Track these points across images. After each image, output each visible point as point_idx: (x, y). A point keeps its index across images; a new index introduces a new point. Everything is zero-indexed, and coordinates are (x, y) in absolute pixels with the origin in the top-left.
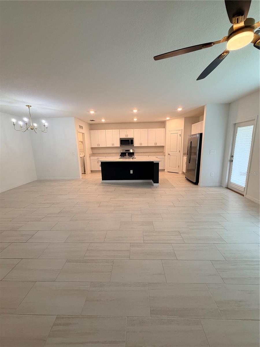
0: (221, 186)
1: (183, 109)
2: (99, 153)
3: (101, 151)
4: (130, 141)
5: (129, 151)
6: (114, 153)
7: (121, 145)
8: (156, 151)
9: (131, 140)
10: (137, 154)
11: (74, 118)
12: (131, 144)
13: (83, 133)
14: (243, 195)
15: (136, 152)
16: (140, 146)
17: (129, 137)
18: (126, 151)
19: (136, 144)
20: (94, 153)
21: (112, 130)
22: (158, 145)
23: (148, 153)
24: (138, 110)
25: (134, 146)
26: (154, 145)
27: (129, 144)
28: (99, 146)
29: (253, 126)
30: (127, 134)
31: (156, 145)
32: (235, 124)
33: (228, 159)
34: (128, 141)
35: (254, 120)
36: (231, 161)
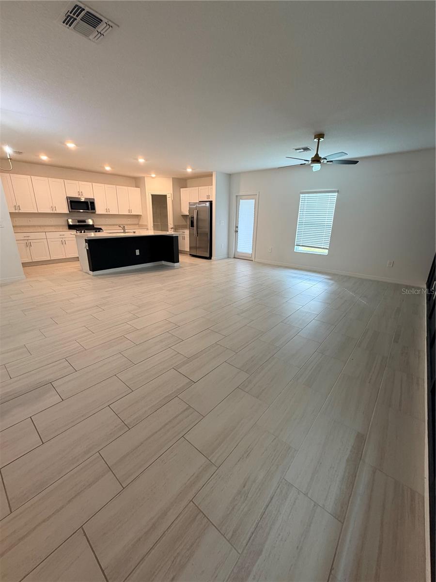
0: (228, 257)
4: (89, 204)
5: (84, 221)
6: (52, 226)
7: (72, 210)
9: (91, 202)
12: (91, 210)
14: (252, 261)
16: (106, 213)
18: (79, 221)
19: (99, 209)
25: (97, 213)
26: (127, 213)
27: (88, 209)
28: (17, 211)
29: (254, 200)
30: (84, 190)
31: (131, 214)
32: (237, 196)
33: (233, 230)
34: (85, 203)
35: (256, 195)
36: (237, 232)
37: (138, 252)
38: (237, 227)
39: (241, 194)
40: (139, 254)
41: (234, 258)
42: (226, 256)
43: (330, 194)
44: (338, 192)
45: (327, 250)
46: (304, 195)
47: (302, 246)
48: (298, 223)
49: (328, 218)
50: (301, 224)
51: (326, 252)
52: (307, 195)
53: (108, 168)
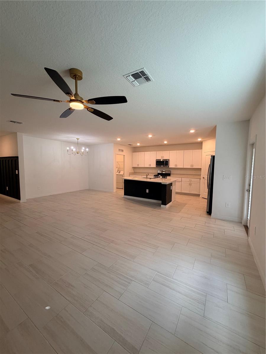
1: (196, 131)
2: (139, 173)
3: (141, 171)
5: (165, 172)
7: (157, 166)
8: (194, 173)
9: (166, 162)
10: (174, 175)
11: (113, 144)
12: (166, 165)
13: (124, 155)
15: (173, 173)
16: (175, 167)
17: (165, 158)
18: (163, 172)
19: (171, 165)
20: (135, 172)
21: (150, 152)
22: (194, 167)
23: (186, 176)
24: (153, 135)
25: (170, 167)
26: (189, 167)
27: (164, 165)
28: (138, 167)
30: (163, 155)
31: (193, 168)
33: (246, 189)
34: (163, 162)
36: (247, 191)
37: (147, 191)
38: (250, 185)
40: (148, 192)
41: (243, 225)
53: (166, 142)
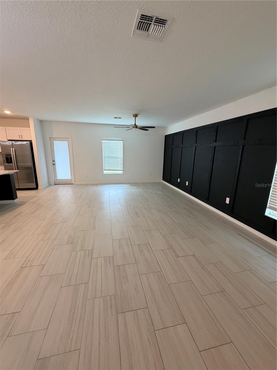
14: (73, 184)
29: (67, 142)
32: (50, 138)
33: (52, 163)
35: (69, 138)
36: (54, 164)
38: (54, 161)
39: (54, 136)
41: (55, 184)
42: (48, 184)
43: (119, 141)
44: (123, 140)
45: (122, 171)
46: (104, 141)
47: (108, 170)
48: (103, 157)
49: (120, 154)
50: (105, 157)
51: (121, 172)
52: (106, 141)
